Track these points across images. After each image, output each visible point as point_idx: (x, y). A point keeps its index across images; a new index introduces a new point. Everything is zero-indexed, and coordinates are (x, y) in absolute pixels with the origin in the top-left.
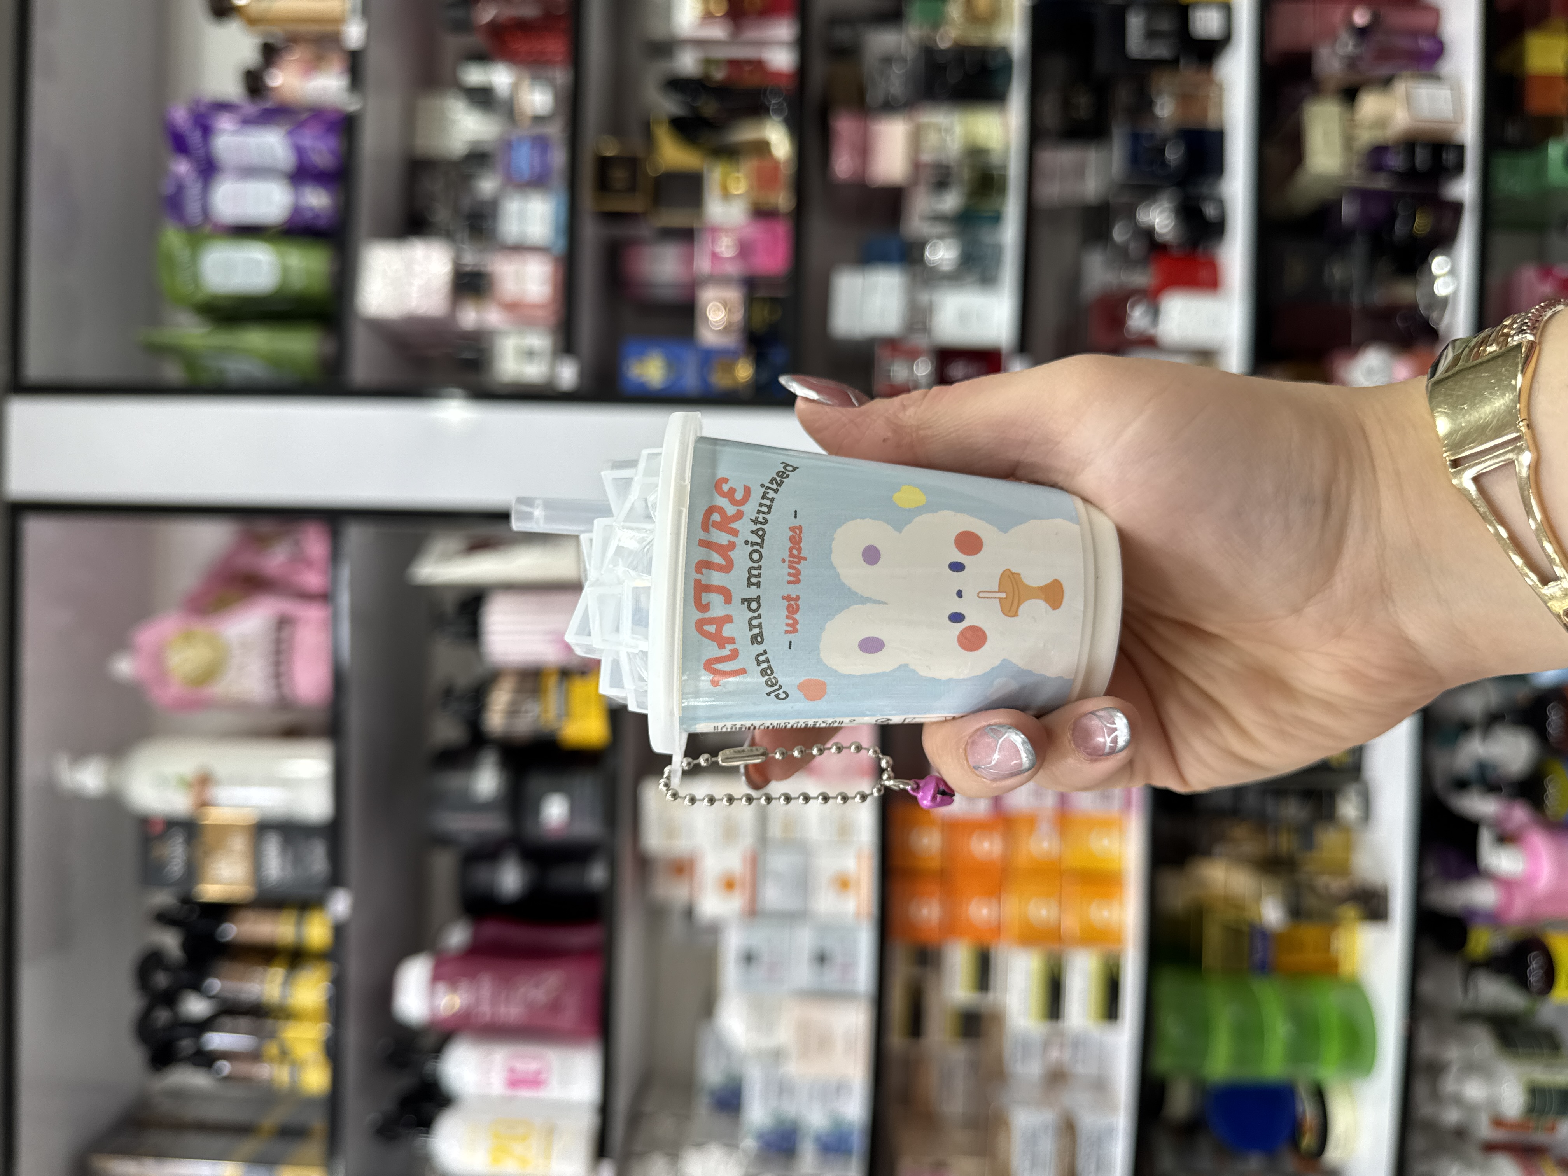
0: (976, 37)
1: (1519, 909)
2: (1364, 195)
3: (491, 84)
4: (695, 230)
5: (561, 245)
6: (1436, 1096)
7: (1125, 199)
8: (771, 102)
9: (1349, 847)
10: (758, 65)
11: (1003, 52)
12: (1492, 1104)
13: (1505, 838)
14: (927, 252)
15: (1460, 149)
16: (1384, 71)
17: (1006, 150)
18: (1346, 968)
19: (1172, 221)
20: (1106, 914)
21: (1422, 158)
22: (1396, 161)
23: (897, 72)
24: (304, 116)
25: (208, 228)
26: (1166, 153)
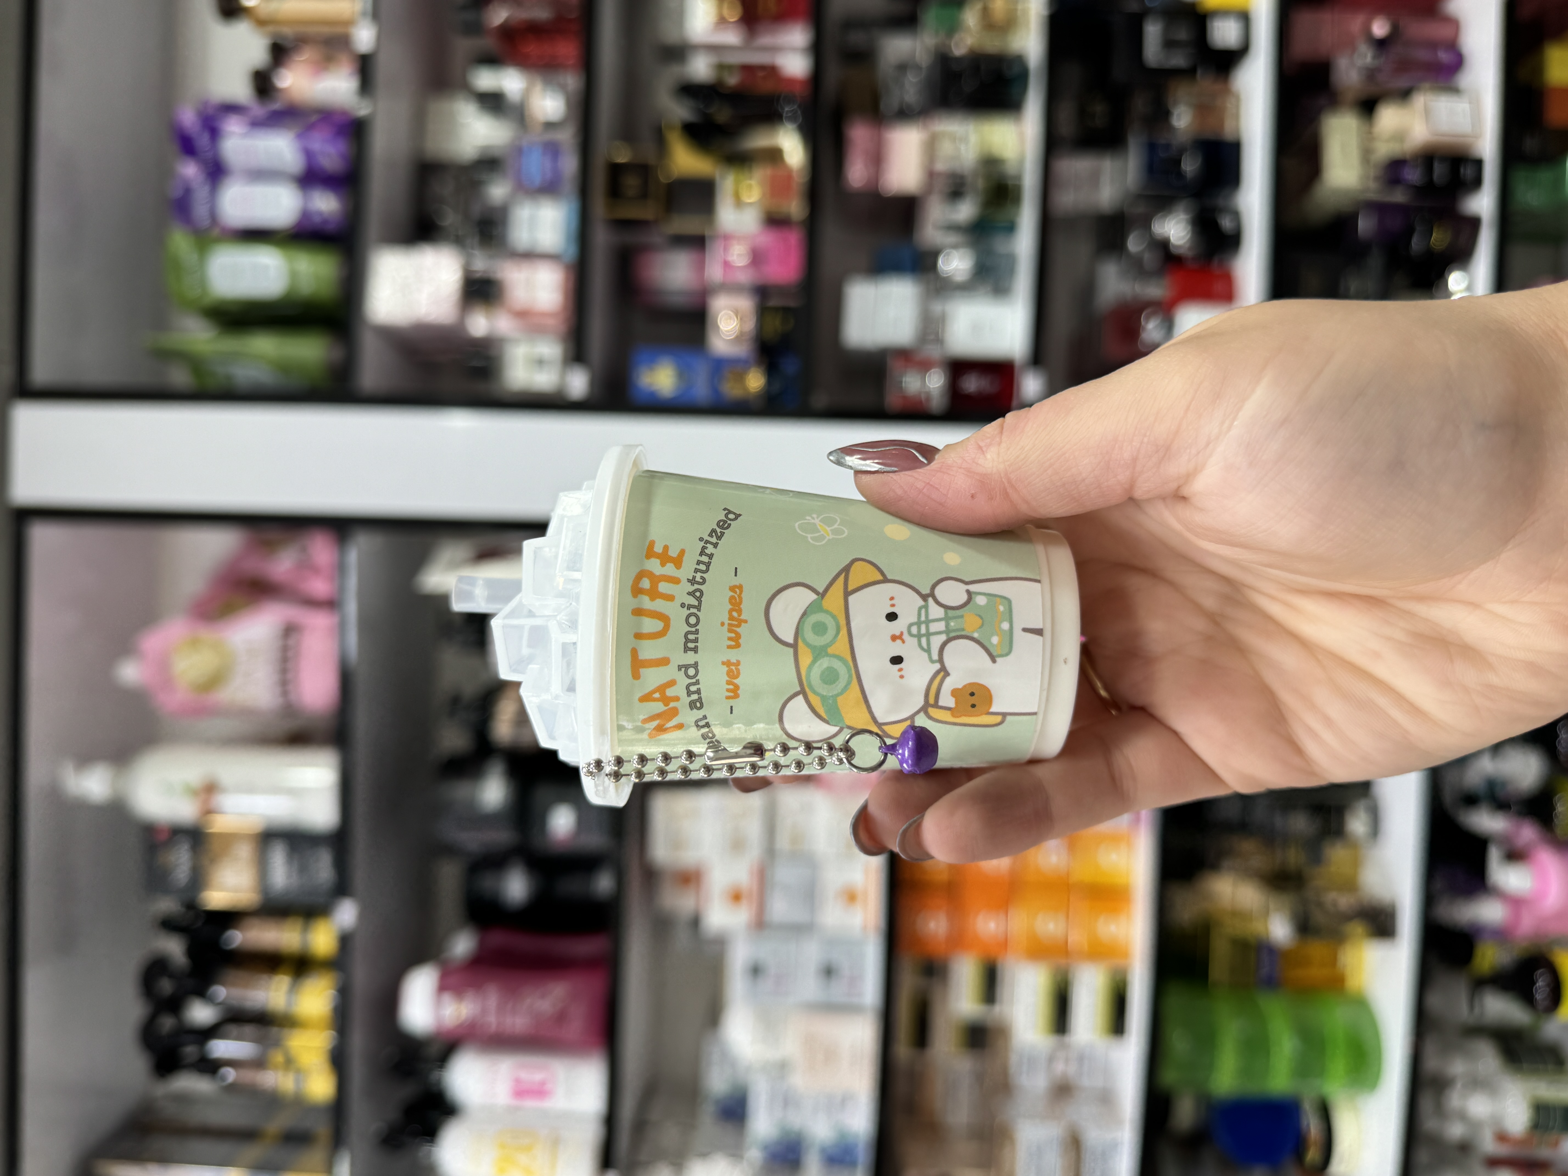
0: (991, 45)
1: (1527, 925)
2: (1379, 208)
3: (500, 89)
4: (706, 238)
5: (571, 252)
6: (1440, 1111)
7: (1140, 209)
8: (784, 109)
9: (1356, 863)
10: (772, 71)
11: (1019, 61)
12: (1496, 1121)
13: (1515, 856)
14: (941, 262)
15: (1479, 163)
16: (1402, 83)
17: (1021, 161)
18: (1353, 983)
19: (1188, 233)
20: (1113, 929)
21: (1439, 171)
22: (1413, 175)
23: (911, 79)
24: (314, 118)
25: (216, 232)
26: (1182, 164)
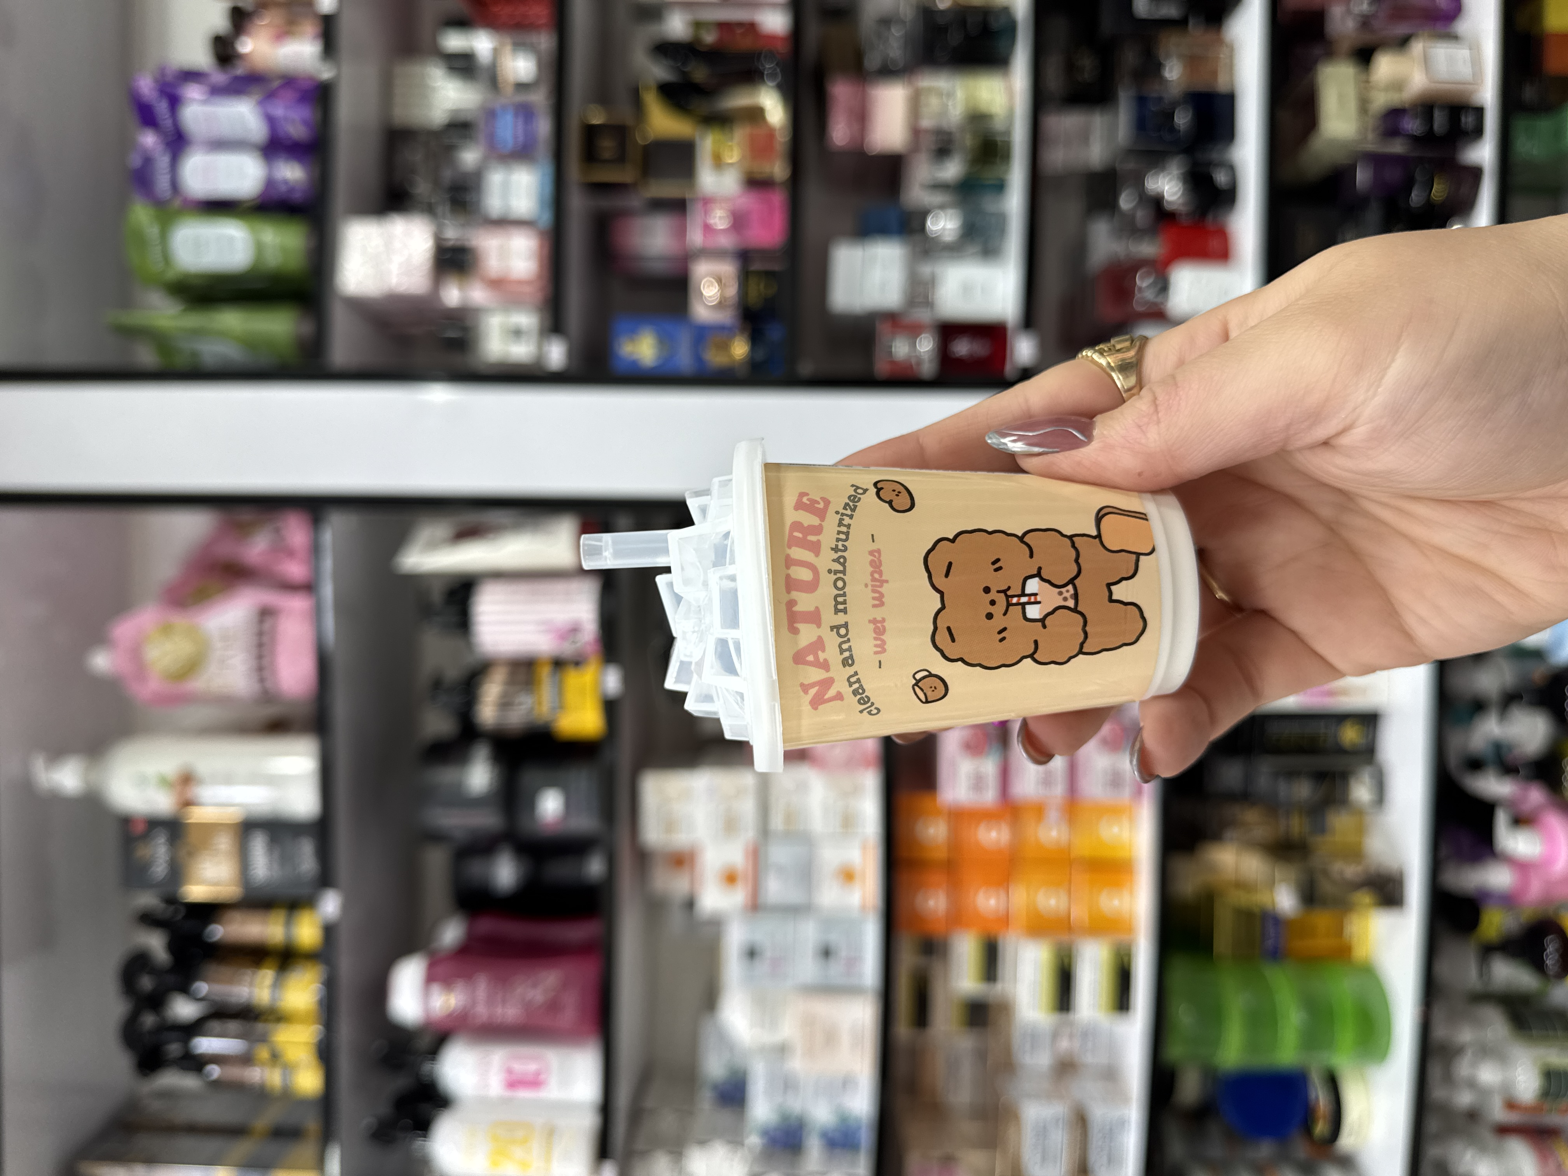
1: (1535, 890)
2: (1377, 160)
3: (472, 49)
4: (687, 201)
5: (546, 219)
6: (1449, 1079)
7: (1131, 165)
8: (765, 67)
9: (1361, 830)
10: (751, 28)
11: (1006, 12)
12: (1506, 1089)
13: (1520, 821)
14: (929, 223)
15: (1479, 111)
16: (1401, 30)
17: (1010, 116)
18: (1360, 952)
19: (1181, 188)
20: (1116, 902)
21: (1440, 121)
22: (1413, 125)
23: (896, 34)
24: (276, 84)
25: (177, 203)
26: (1175, 117)
